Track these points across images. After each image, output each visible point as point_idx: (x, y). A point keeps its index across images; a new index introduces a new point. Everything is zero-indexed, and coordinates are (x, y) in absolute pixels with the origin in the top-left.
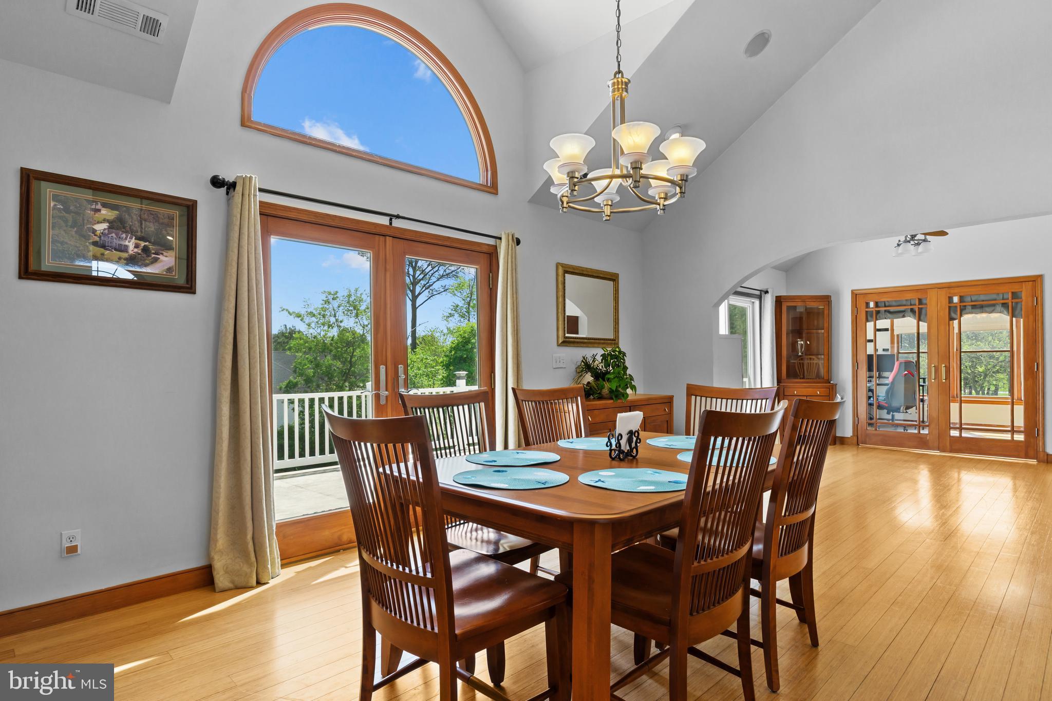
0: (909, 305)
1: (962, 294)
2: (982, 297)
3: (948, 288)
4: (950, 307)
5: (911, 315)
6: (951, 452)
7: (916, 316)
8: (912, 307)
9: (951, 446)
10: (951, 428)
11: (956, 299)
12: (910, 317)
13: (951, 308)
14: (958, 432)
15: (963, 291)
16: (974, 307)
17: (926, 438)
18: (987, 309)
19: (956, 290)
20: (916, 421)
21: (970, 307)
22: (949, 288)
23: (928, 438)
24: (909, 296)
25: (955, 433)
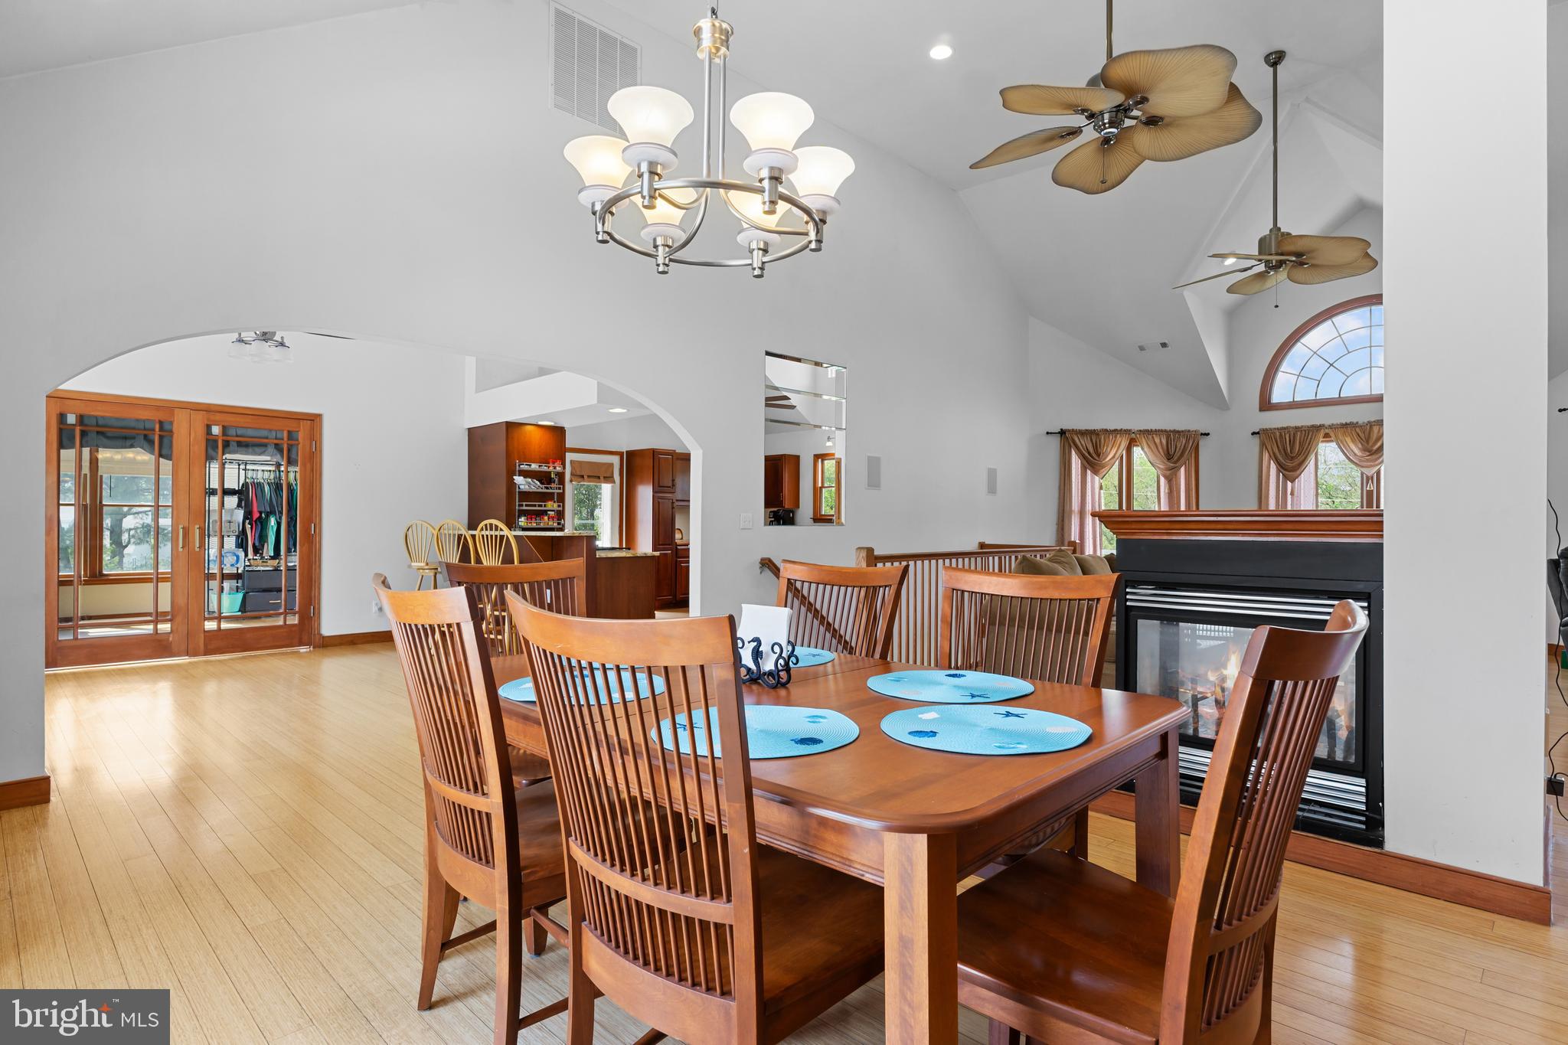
0: (141, 430)
1: (226, 424)
2: (250, 432)
3: (206, 411)
4: (207, 440)
5: (146, 445)
6: (205, 654)
7: (154, 449)
8: (145, 432)
9: (205, 645)
10: (206, 619)
11: (216, 430)
12: (142, 448)
13: (211, 443)
14: (216, 623)
15: (230, 420)
16: (240, 444)
17: (168, 639)
18: (257, 449)
19: (218, 417)
20: (149, 614)
21: (235, 444)
22: (210, 411)
23: (171, 639)
24: (144, 415)
25: (211, 625)
